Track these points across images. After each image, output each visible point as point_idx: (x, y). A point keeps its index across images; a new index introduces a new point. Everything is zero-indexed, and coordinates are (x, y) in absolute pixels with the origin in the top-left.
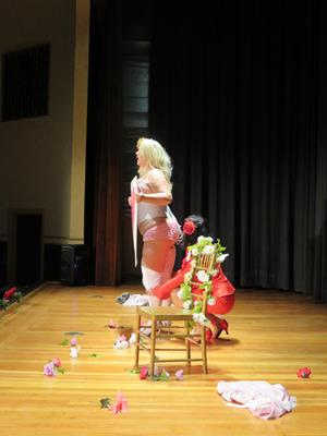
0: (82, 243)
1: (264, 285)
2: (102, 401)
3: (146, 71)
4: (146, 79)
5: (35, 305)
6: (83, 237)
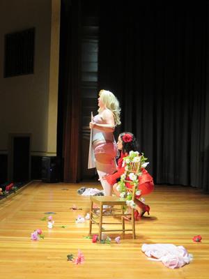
0: (55, 155)
1: (172, 182)
2: (68, 256)
3: (96, 45)
5: (26, 195)
6: (56, 151)
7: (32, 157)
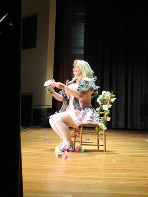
0: (51, 107)
3: (83, 27)
4: (83, 31)
6: (51, 104)
7: (34, 109)
